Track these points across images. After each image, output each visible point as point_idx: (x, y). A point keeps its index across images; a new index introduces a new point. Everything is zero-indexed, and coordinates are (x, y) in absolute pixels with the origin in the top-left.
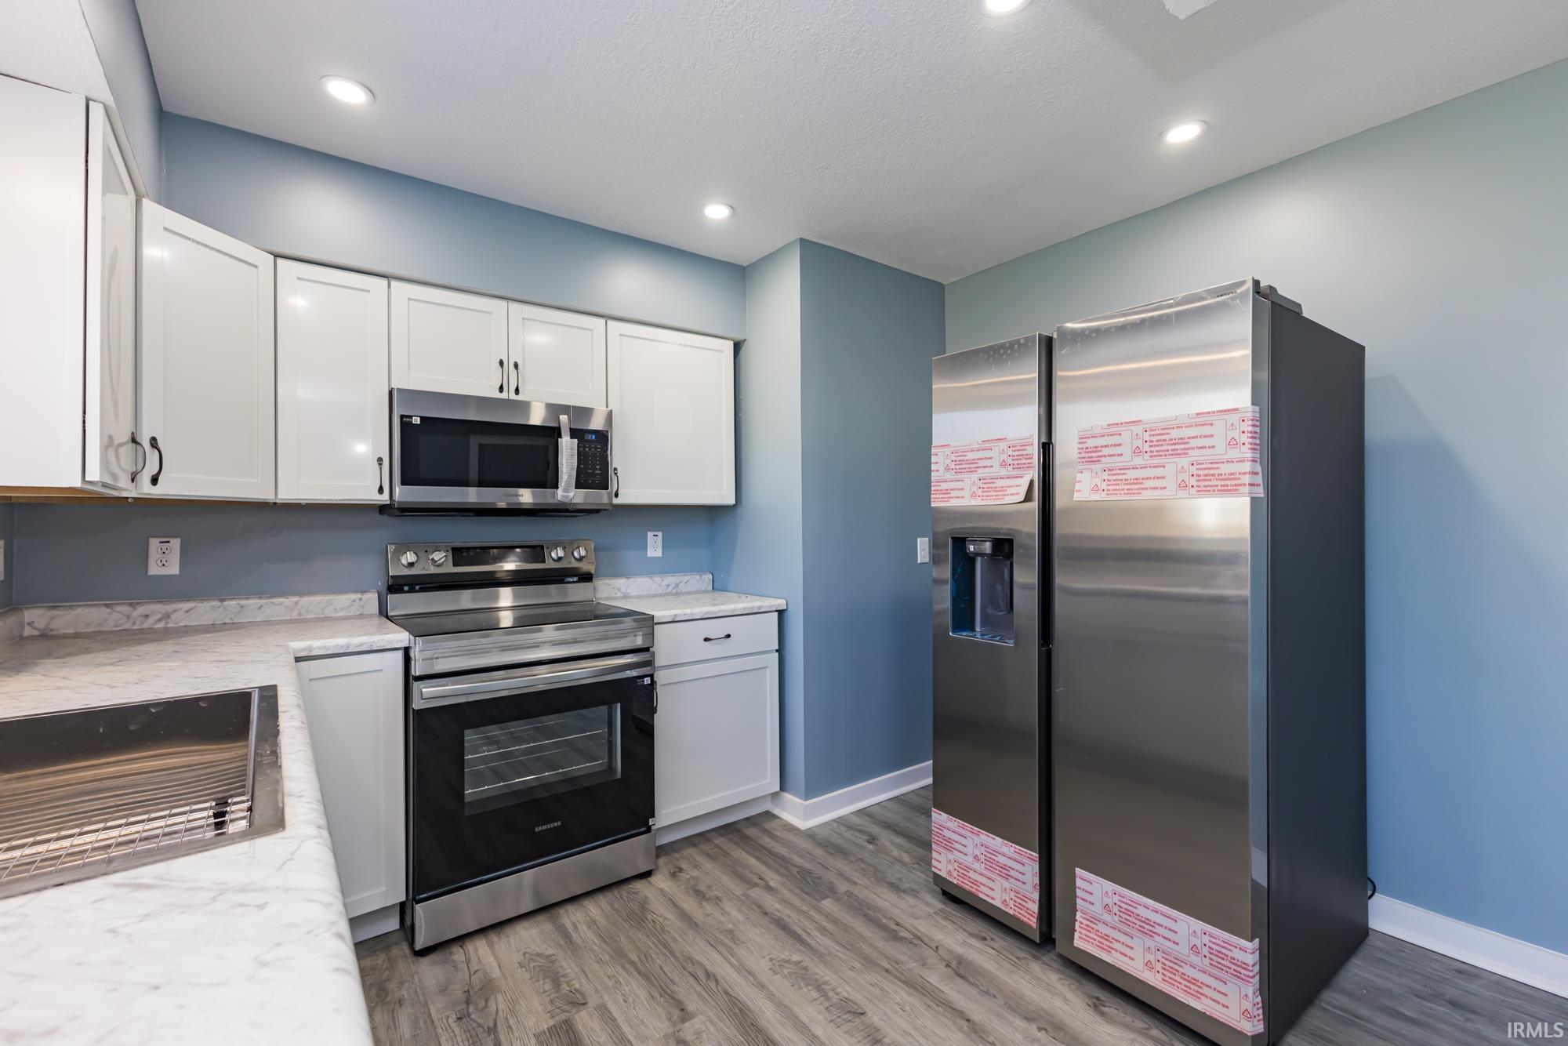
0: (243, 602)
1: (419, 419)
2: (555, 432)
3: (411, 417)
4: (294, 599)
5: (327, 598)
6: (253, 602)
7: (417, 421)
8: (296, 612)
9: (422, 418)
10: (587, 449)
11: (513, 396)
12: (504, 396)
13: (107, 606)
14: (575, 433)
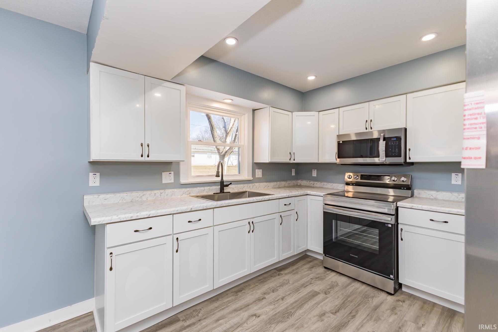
0: (324, 183)
1: (342, 142)
2: (378, 139)
3: (340, 141)
4: (332, 184)
5: (338, 184)
6: (325, 183)
7: (341, 142)
8: (332, 187)
9: (342, 141)
10: (392, 144)
11: (370, 130)
12: (367, 131)
13: (307, 181)
14: (384, 139)
